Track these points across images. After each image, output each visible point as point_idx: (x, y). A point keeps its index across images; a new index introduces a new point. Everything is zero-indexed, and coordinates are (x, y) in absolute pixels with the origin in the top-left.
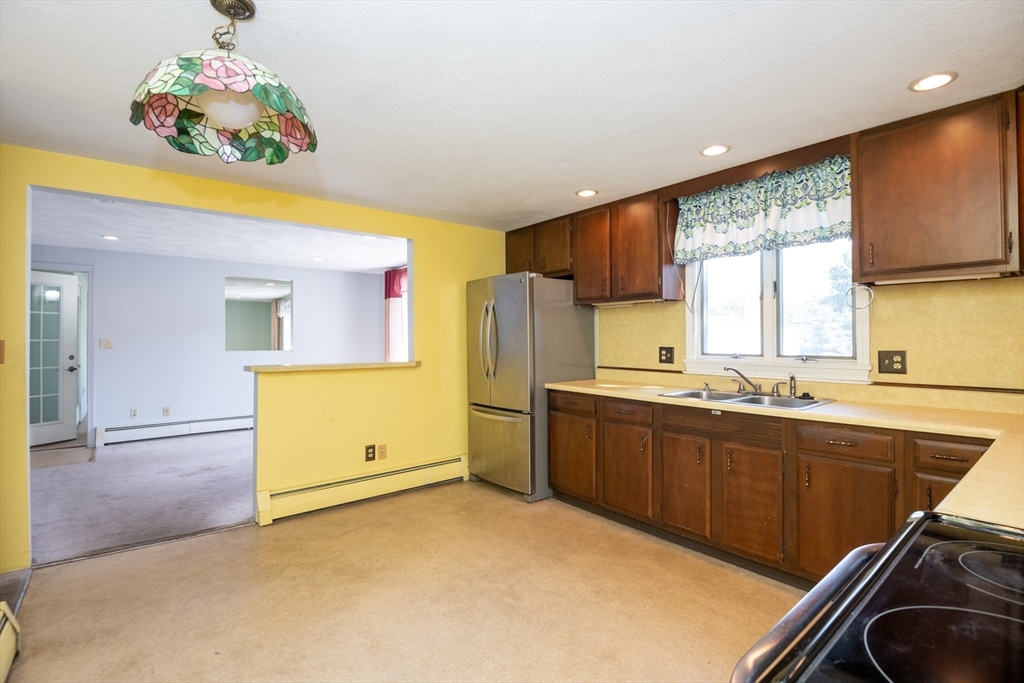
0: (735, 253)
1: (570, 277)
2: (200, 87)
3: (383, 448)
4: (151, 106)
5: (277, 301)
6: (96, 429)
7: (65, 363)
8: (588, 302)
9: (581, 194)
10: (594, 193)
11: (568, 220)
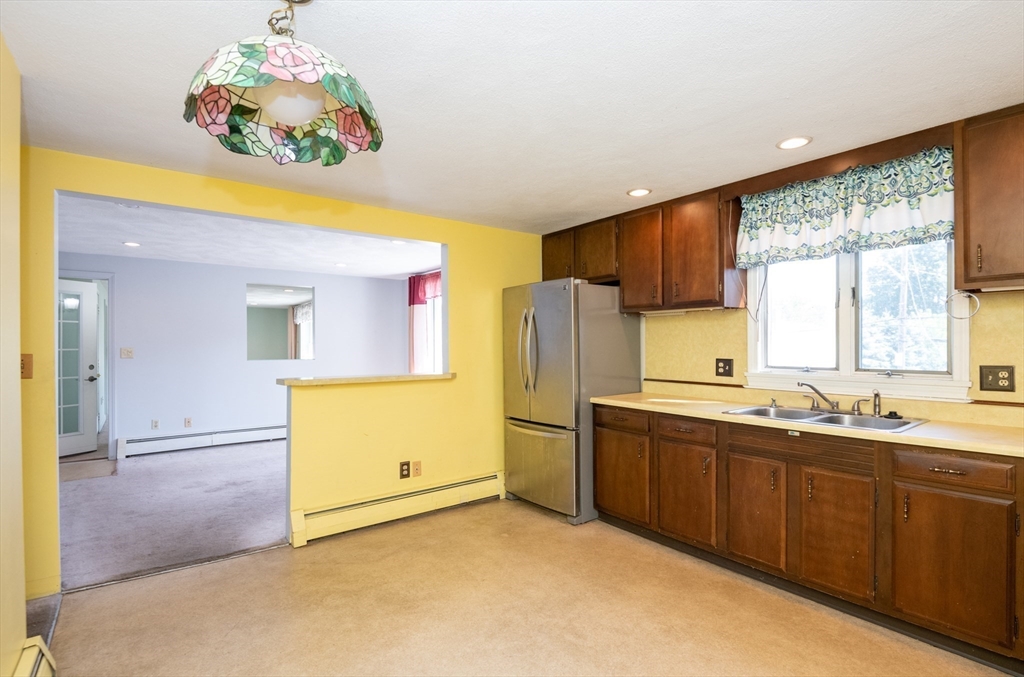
0: (808, 256)
1: (615, 283)
2: (265, 77)
3: (418, 464)
4: (203, 100)
5: (294, 307)
6: (117, 441)
7: (85, 373)
8: (634, 310)
9: (633, 194)
10: (647, 192)
11: (613, 222)
